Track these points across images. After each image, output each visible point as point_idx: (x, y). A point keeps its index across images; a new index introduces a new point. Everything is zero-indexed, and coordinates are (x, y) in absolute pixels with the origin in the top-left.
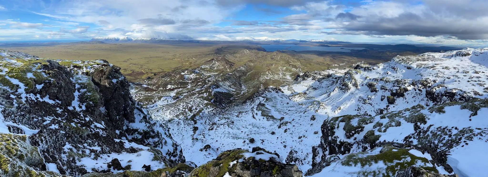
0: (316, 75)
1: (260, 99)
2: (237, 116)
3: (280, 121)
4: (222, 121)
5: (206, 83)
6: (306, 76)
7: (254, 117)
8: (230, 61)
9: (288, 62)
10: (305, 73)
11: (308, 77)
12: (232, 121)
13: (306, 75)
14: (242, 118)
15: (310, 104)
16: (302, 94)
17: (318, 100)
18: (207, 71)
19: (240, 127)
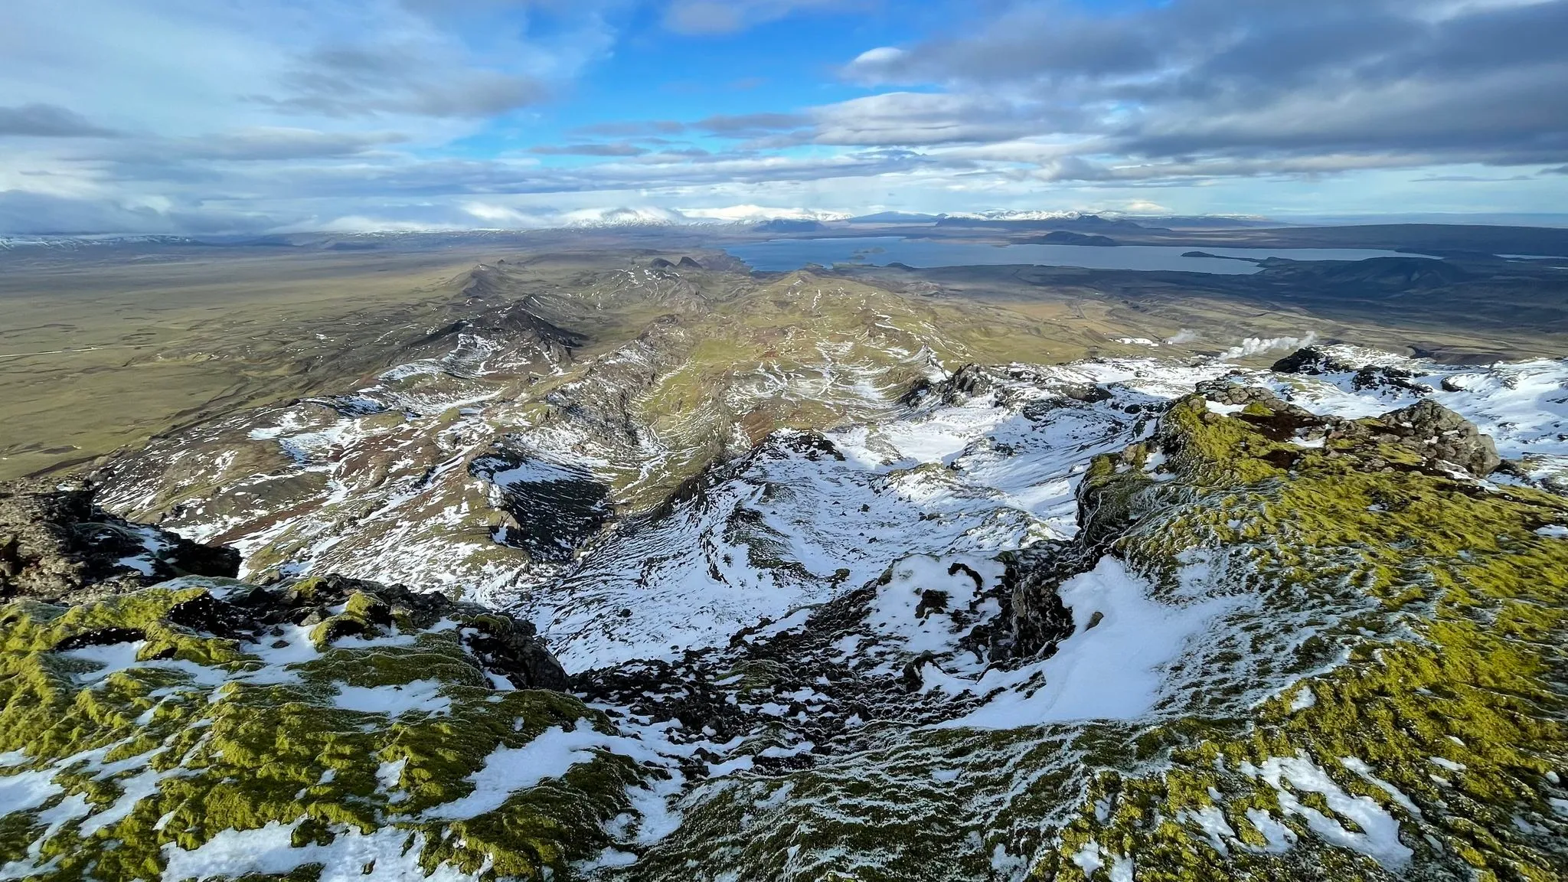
0: (1016, 386)
1: (736, 491)
2: (639, 582)
3: (833, 587)
4: (572, 619)
5: (439, 457)
6: (961, 387)
7: (715, 574)
8: (558, 326)
9: (867, 321)
10: (960, 371)
11: (969, 387)
12: (621, 609)
13: (965, 380)
14: (666, 585)
15: (978, 521)
16: (940, 471)
17: (1017, 506)
18: (430, 390)
19: (664, 629)
